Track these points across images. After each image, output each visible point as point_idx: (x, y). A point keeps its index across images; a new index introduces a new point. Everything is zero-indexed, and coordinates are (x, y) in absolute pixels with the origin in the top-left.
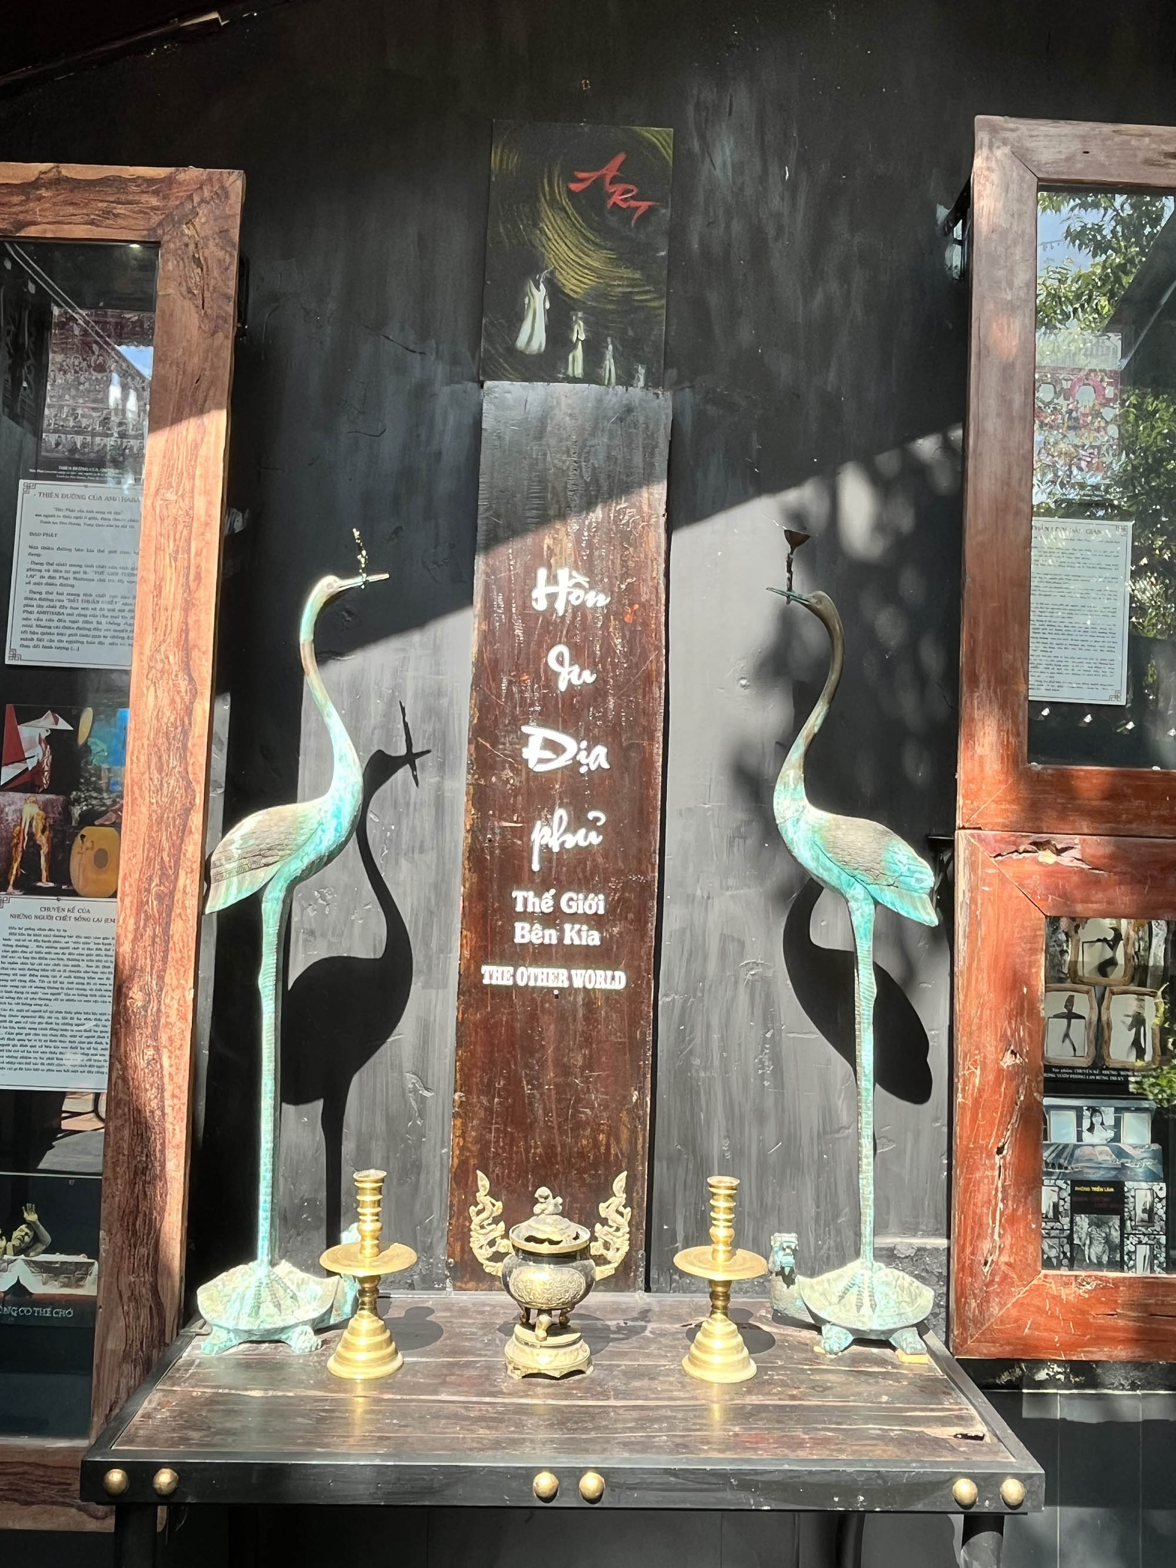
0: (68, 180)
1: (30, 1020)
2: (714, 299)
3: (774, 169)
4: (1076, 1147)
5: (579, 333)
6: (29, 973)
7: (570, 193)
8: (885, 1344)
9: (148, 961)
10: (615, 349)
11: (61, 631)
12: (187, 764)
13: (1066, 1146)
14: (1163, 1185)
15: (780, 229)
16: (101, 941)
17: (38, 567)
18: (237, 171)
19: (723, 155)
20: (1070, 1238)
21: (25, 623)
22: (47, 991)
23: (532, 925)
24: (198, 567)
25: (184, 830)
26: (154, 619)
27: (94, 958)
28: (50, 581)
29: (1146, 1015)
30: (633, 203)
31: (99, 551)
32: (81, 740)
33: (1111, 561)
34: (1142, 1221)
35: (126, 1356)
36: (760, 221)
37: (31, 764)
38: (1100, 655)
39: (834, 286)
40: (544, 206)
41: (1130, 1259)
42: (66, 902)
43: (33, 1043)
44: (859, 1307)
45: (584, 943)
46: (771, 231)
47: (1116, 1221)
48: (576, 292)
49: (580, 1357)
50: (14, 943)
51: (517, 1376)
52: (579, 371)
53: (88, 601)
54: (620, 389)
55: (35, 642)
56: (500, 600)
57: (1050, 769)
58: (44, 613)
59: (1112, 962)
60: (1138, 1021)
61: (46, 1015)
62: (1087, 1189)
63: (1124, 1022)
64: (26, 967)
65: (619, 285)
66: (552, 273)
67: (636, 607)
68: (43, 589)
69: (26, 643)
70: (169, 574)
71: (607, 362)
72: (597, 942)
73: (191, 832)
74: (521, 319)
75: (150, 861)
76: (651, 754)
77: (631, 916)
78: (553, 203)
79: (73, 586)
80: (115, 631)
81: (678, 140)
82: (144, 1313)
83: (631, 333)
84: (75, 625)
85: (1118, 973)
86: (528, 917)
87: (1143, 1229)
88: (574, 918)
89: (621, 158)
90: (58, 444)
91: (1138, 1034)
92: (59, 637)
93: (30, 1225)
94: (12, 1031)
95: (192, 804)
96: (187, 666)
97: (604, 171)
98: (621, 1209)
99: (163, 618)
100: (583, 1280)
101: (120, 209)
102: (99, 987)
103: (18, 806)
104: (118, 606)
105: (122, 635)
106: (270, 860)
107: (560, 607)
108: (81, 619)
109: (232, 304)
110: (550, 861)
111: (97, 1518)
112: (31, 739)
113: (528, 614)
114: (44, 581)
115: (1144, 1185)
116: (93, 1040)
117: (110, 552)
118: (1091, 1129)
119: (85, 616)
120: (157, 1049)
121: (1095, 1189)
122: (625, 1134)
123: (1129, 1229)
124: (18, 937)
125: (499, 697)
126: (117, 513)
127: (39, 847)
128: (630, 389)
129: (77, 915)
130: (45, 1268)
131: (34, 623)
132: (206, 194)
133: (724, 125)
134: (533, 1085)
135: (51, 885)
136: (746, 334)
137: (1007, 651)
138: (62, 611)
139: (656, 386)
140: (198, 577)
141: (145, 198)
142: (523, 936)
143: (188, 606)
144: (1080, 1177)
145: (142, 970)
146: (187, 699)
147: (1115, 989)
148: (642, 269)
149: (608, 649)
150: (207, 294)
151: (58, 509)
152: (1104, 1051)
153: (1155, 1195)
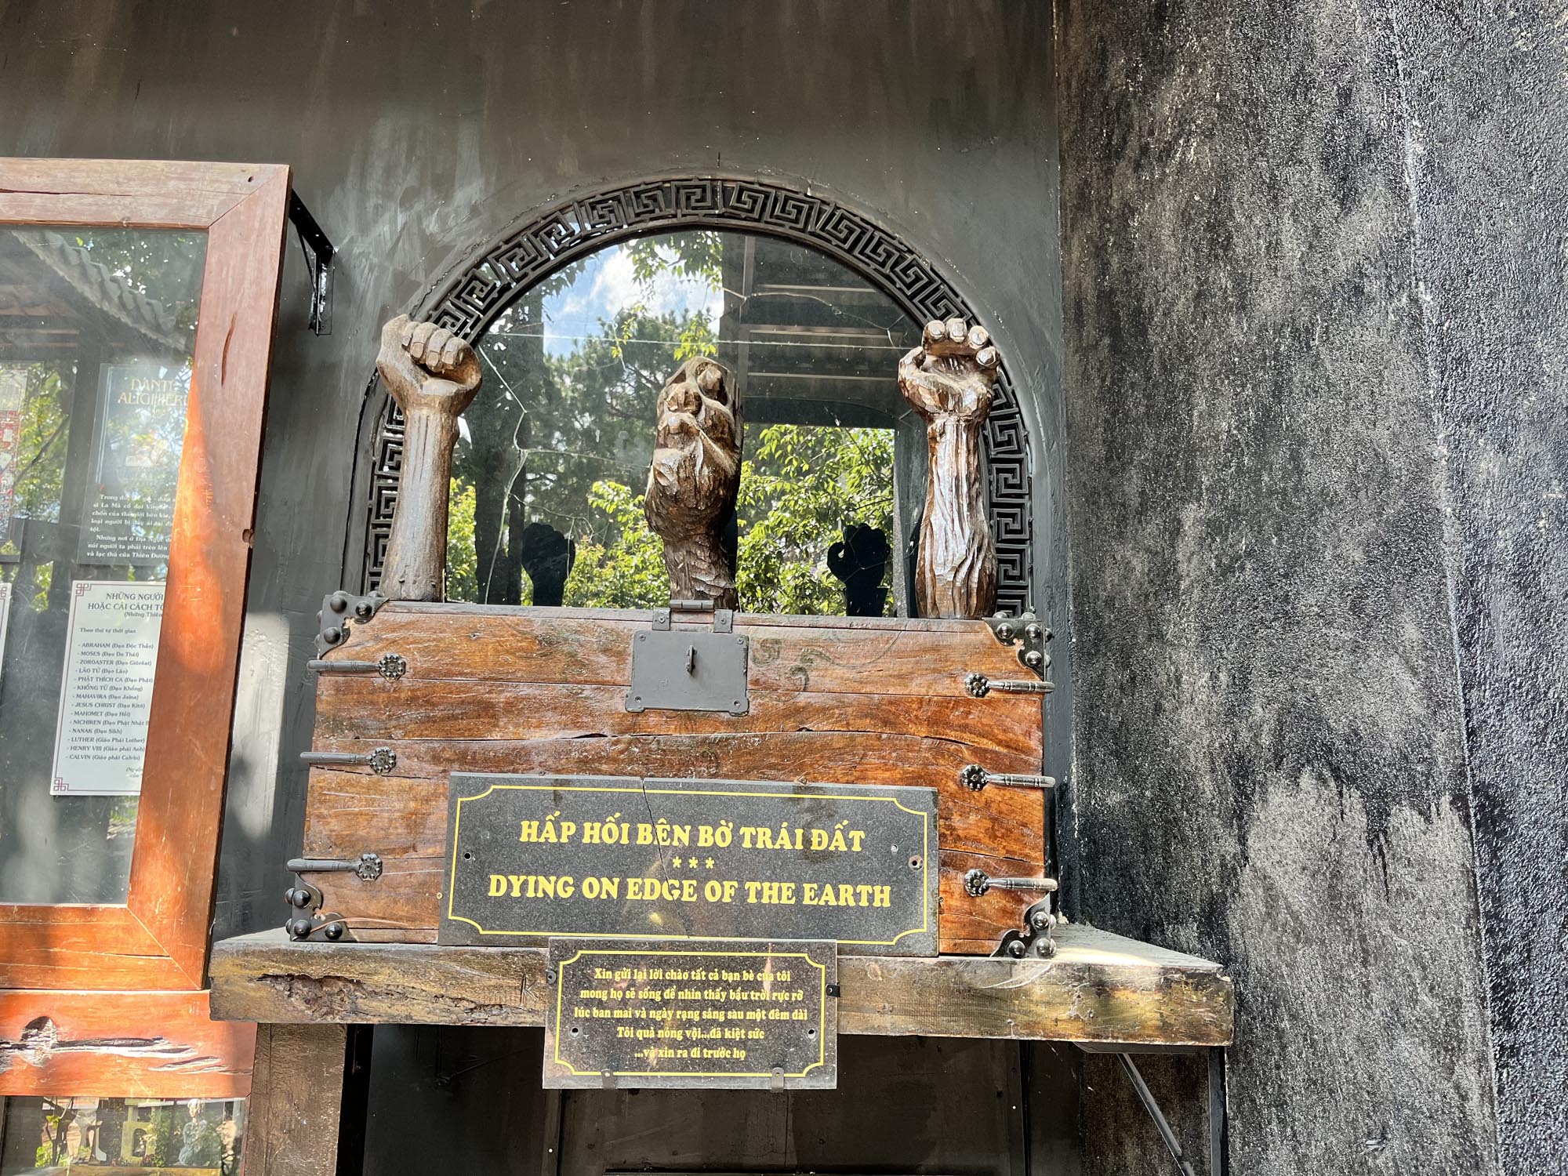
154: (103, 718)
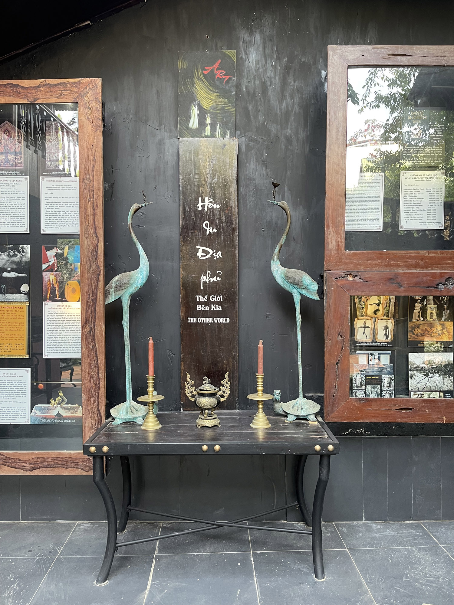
0: (49, 84)
1: (57, 338)
2: (250, 107)
3: (269, 61)
5: (208, 121)
6: (55, 325)
7: (204, 74)
8: (306, 419)
9: (90, 318)
10: (220, 125)
11: (57, 223)
12: (97, 261)
13: (364, 365)
14: (394, 376)
15: (271, 82)
16: (75, 315)
17: (48, 203)
18: (99, 78)
19: (253, 57)
20: (365, 392)
21: (46, 221)
22: (61, 330)
23: (202, 305)
24: (97, 202)
25: (98, 280)
26: (85, 219)
27: (74, 320)
28: (52, 208)
29: (388, 326)
30: (224, 77)
31: (66, 198)
32: (65, 256)
33: (378, 185)
34: (387, 386)
35: (91, 428)
36: (265, 80)
37: (51, 263)
38: (374, 216)
39: (289, 100)
40: (195, 79)
42: (65, 304)
43: (58, 345)
44: (298, 410)
45: (217, 309)
46: (268, 84)
47: (379, 386)
48: (207, 108)
49: (217, 422)
50: (50, 316)
51: (199, 427)
52: (209, 134)
53: (64, 213)
54: (222, 139)
55: (49, 227)
56: (187, 208)
57: (352, 252)
58: (51, 217)
59: (378, 310)
60: (386, 328)
61: (61, 337)
62: (370, 378)
64: (54, 323)
65: (220, 104)
66: (199, 102)
67: (229, 208)
68: (50, 210)
69: (46, 227)
70: (89, 205)
71: (217, 130)
72: (221, 309)
73: (100, 281)
74: (190, 118)
75: (89, 290)
76: (235, 253)
77: (230, 301)
78: (199, 78)
79: (59, 209)
80: (73, 222)
81: (237, 54)
82: (96, 416)
83: (224, 120)
84: (61, 221)
85: (380, 313)
86: (200, 303)
87: (387, 389)
88: (214, 303)
89: (220, 60)
90: (51, 165)
91: (386, 331)
92: (56, 225)
93: (61, 397)
94: (51, 342)
95: (100, 273)
96: (95, 233)
97: (214, 66)
98: (227, 382)
99: (88, 219)
100: (217, 401)
101: (65, 93)
102: (76, 328)
103: (48, 276)
104: (73, 215)
105: (75, 223)
106: (123, 288)
107: (206, 209)
108: (62, 219)
109: (101, 121)
110: (206, 286)
111: (86, 471)
112: (50, 256)
113: (196, 212)
114: (50, 208)
116: (75, 343)
117: (69, 198)
118: (371, 360)
119: (63, 218)
120: (95, 343)
121: (372, 378)
122: (231, 365)
124: (51, 314)
125: (188, 237)
126: (70, 186)
127: (55, 288)
128: (225, 139)
129: (68, 307)
130: (66, 409)
131: (48, 221)
132: (91, 86)
133: (252, 47)
134: (204, 352)
135: (60, 299)
136: (261, 118)
137: (338, 217)
138: (56, 217)
139: (233, 137)
140: (97, 206)
141: (72, 89)
142: (199, 308)
143: (94, 214)
144: (368, 374)
145: (89, 321)
146: (96, 242)
147: (379, 318)
148: (227, 98)
149: (221, 221)
150: (93, 118)
151: (52, 185)
152: (376, 337)
153: (391, 379)
154: (412, 209)
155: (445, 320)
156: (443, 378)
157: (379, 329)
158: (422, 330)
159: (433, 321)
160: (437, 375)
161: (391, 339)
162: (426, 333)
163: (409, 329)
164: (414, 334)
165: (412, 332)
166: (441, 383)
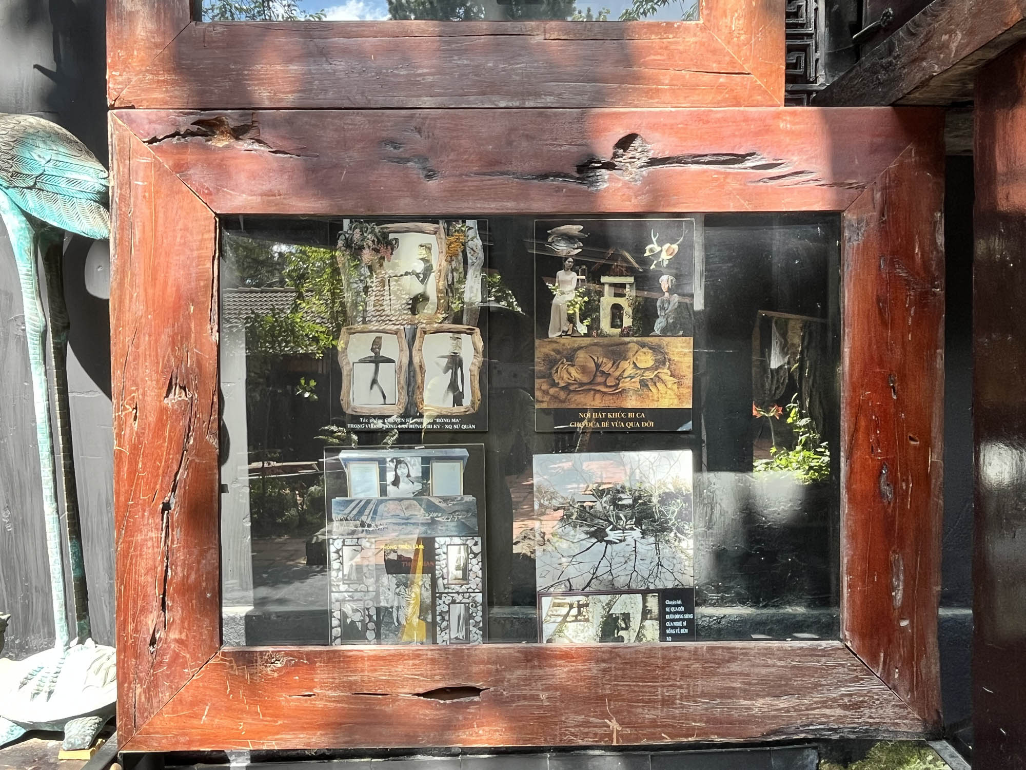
4: (380, 502)
13: (368, 502)
14: (479, 539)
20: (376, 600)
29: (462, 355)
34: (456, 578)
41: (443, 619)
47: (426, 579)
59: (422, 297)
60: (455, 362)
63: (437, 364)
85: (430, 310)
91: (455, 374)
115: (457, 540)
118: (396, 483)
123: (441, 589)
147: (428, 328)
152: (417, 396)
153: (469, 551)
155: (665, 332)
156: (657, 543)
157: (427, 368)
158: (584, 370)
159: (622, 335)
160: (637, 533)
161: (473, 403)
162: (600, 379)
163: (539, 367)
164: (554, 384)
165: (548, 376)
166: (648, 562)
